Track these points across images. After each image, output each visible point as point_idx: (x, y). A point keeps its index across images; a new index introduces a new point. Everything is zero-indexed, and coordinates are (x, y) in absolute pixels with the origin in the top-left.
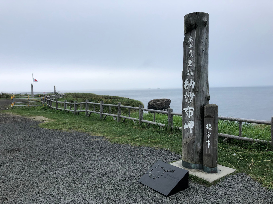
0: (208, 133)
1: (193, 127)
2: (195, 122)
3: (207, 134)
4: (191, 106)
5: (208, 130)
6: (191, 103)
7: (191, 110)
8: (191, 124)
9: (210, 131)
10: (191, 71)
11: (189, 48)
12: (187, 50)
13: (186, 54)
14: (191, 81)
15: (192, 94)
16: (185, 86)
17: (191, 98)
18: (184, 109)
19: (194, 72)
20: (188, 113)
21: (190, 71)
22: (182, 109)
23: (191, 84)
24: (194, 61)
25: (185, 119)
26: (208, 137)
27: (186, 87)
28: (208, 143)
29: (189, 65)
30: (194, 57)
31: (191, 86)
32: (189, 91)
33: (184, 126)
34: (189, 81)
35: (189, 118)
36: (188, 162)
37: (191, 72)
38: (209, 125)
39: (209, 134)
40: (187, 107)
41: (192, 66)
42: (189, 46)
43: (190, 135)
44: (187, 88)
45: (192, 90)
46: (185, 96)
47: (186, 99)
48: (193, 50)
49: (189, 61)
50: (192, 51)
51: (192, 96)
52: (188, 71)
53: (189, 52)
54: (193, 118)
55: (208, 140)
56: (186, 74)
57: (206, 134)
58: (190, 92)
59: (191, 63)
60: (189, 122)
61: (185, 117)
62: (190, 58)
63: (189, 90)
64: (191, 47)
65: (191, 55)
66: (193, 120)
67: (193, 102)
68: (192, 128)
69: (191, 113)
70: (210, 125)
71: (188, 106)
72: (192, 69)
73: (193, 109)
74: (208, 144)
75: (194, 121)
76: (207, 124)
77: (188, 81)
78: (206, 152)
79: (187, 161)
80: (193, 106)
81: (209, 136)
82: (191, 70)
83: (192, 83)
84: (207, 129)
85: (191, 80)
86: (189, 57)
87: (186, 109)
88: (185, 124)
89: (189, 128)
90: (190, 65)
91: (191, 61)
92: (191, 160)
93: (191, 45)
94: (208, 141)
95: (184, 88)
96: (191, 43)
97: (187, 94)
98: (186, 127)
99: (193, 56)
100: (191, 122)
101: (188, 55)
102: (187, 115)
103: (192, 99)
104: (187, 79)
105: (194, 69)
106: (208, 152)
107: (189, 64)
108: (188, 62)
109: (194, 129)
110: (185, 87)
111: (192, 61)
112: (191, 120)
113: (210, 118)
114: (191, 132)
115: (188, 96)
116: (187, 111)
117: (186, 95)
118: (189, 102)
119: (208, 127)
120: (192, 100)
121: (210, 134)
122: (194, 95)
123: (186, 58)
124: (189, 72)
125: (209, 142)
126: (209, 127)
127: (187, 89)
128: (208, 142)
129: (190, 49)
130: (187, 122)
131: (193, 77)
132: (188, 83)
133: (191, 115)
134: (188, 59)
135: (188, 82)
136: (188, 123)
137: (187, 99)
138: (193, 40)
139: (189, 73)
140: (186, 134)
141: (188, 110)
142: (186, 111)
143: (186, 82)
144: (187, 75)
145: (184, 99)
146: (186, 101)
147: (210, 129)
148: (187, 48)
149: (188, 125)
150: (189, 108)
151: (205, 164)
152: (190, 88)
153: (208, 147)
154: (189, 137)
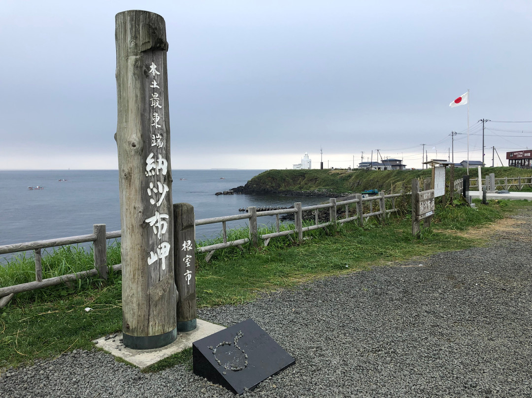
0: (187, 256)
1: (167, 254)
2: (171, 244)
3: (185, 260)
4: (163, 212)
5: (186, 253)
6: (162, 206)
7: (164, 219)
8: (163, 251)
9: (190, 253)
10: (159, 138)
11: (152, 86)
12: (147, 90)
13: (147, 99)
14: (160, 160)
15: (163, 186)
16: (149, 168)
17: (162, 194)
18: (147, 221)
19: (165, 141)
20: (157, 227)
21: (157, 137)
22: (144, 222)
23: (160, 166)
24: (164, 119)
25: (150, 243)
26: (188, 264)
27: (151, 171)
28: (189, 275)
29: (154, 124)
30: (163, 108)
31: (160, 170)
32: (157, 181)
33: (149, 258)
34: (156, 157)
35: (159, 238)
37: (159, 140)
38: (187, 243)
39: (188, 259)
40: (155, 215)
41: (160, 126)
42: (152, 83)
43: (162, 274)
44: (153, 173)
45: (162, 179)
46: (149, 192)
47: (151, 197)
48: (160, 94)
49: (153, 116)
50: (157, 95)
51: (163, 191)
52: (154, 136)
53: (152, 95)
54: (167, 236)
55: (188, 271)
56: (150, 143)
58: (159, 183)
59: (157, 121)
60: (159, 247)
61: (150, 239)
62: (155, 110)
63: (157, 178)
64: (155, 86)
65: (157, 105)
66: (167, 240)
67: (165, 203)
68: (166, 258)
69: (163, 225)
70: (189, 242)
71: (156, 213)
72: (161, 135)
73: (167, 217)
74: (187, 278)
75: (168, 242)
76: (185, 242)
77: (153, 157)
80: (166, 211)
81: (189, 261)
82: (159, 135)
83: (163, 163)
84: (185, 250)
85: (160, 156)
86: (154, 106)
87: (151, 221)
88: (152, 253)
89: (160, 260)
90: (157, 125)
91: (157, 117)
93: (155, 83)
95: (146, 173)
96: (156, 78)
97: (154, 187)
98: (152, 259)
99: (160, 107)
100: (163, 245)
101: (150, 102)
102: (155, 232)
103: (163, 197)
104: (152, 155)
105: (165, 135)
106: (188, 292)
107: (153, 122)
108: (151, 115)
109: (168, 258)
110: (147, 172)
111: (159, 118)
112: (163, 242)
113: (189, 229)
114: (164, 267)
115: (155, 190)
116: (154, 224)
117: (152, 190)
118: (159, 204)
119: (186, 245)
120: (165, 200)
121: (191, 257)
122: (166, 189)
123: (147, 106)
124: (156, 139)
125: (189, 273)
127: (154, 176)
128: (187, 275)
129: (154, 90)
130: (155, 248)
131: (164, 152)
132: (154, 162)
133: (164, 231)
134: (151, 110)
135: (153, 160)
136: (158, 249)
137: (154, 196)
138: (158, 73)
139: (156, 142)
140: (153, 276)
141: (157, 222)
142: (151, 224)
143: (149, 160)
144: (152, 145)
145: (145, 198)
146: (152, 202)
147: (190, 248)
148: (147, 84)
149: (157, 254)
150: (158, 216)
151: (187, 318)
152: (158, 174)
153: (189, 284)
154: (161, 279)
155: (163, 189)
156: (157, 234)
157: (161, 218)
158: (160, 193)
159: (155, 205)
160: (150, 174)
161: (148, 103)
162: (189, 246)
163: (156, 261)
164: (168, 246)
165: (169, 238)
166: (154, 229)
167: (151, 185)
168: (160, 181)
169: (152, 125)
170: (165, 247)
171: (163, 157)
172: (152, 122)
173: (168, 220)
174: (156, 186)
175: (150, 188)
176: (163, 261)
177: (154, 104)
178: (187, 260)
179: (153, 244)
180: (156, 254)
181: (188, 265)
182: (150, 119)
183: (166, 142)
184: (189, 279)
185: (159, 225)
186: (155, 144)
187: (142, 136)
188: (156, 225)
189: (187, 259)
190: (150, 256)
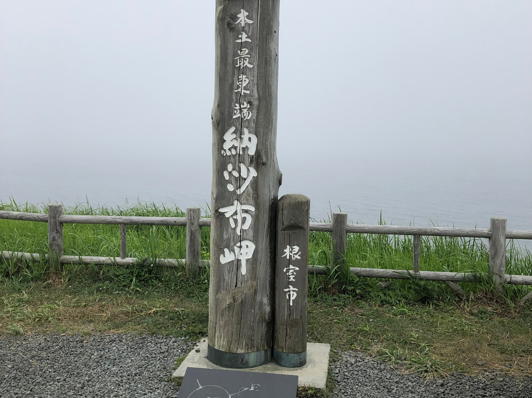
0: (291, 267)
1: (250, 256)
2: (256, 244)
3: (288, 271)
4: (245, 201)
5: (290, 262)
6: (245, 194)
7: (246, 211)
8: (243, 250)
9: (296, 263)
10: (245, 108)
11: (239, 41)
12: (230, 47)
13: (230, 60)
14: (246, 134)
15: (248, 170)
16: (226, 146)
17: (245, 179)
18: (222, 210)
19: (255, 111)
20: (236, 221)
21: (242, 106)
22: (217, 211)
23: (245, 143)
24: (255, 81)
25: (225, 237)
26: (292, 277)
27: (230, 149)
28: (292, 293)
29: (239, 90)
30: (256, 69)
31: (245, 149)
32: (240, 162)
33: (222, 256)
34: (239, 134)
35: (239, 234)
36: (239, 351)
37: (245, 111)
38: (292, 249)
39: (292, 271)
40: (233, 204)
41: (248, 92)
42: (240, 36)
43: (240, 279)
44: (234, 152)
45: (247, 160)
46: (226, 175)
47: (229, 182)
48: (251, 50)
49: (239, 79)
50: (247, 51)
51: (248, 176)
52: (237, 105)
53: (239, 52)
54: (251, 234)
55: (290, 286)
56: (231, 114)
57: (285, 270)
58: (242, 166)
59: (244, 85)
60: (238, 244)
61: (225, 233)
62: (243, 71)
63: (240, 159)
64: (244, 39)
65: (246, 63)
66: (251, 238)
67: (251, 191)
68: (247, 260)
69: (244, 220)
70: (296, 248)
71: (236, 202)
72: (250, 103)
73: (252, 209)
74: (289, 295)
75: (253, 241)
76: (288, 247)
77: (235, 132)
78: (283, 315)
79: (237, 349)
80: (251, 201)
81: (293, 274)
82: (245, 103)
83: (250, 139)
84: (288, 258)
85: (246, 131)
86: (240, 66)
87: (228, 211)
88: (226, 250)
89: (239, 261)
90: (243, 91)
91: (245, 81)
92: (247, 345)
93: (244, 36)
94: (289, 288)
95: (223, 152)
96: (247, 28)
97: (234, 169)
98: (227, 258)
99: (251, 66)
100: (244, 243)
101: (235, 62)
102: (233, 225)
103: (247, 182)
104: (233, 129)
105: (256, 103)
106: (289, 316)
107: (238, 87)
108: (235, 79)
109: (253, 262)
110: (225, 150)
111: (247, 81)
112: (244, 240)
113: (297, 231)
114: (244, 270)
115: (236, 174)
116: (232, 216)
117: (230, 173)
118: (238, 192)
119: (291, 252)
120: (249, 187)
121: (297, 269)
122: (253, 173)
123: (229, 68)
124: (241, 109)
125: (293, 291)
126: (293, 253)
127: (234, 156)
128: (289, 291)
129: (242, 45)
130: (232, 244)
131: (253, 125)
132: (235, 138)
133: (246, 226)
134: (236, 72)
135: (234, 136)
136: (235, 248)
137: (233, 182)
138: (250, 22)
139: (240, 113)
140: (226, 278)
141: (236, 213)
142: (227, 215)
143: (229, 136)
144: (234, 117)
145: (220, 183)
146: (230, 188)
147: (297, 257)
148: (231, 39)
149: (234, 253)
150: (237, 206)
151: (282, 348)
152: (241, 153)
153: (291, 304)
154: (239, 285)
155: (249, 173)
156: (235, 229)
157: (243, 210)
158: (243, 178)
159: (234, 192)
160: (229, 153)
161: (231, 62)
162: (296, 254)
163: (232, 261)
164: (252, 247)
165: (254, 236)
166: (231, 221)
167: (230, 167)
168: (244, 164)
169: (236, 91)
170: (247, 246)
171: (250, 132)
172: (235, 87)
173: (253, 214)
174: (237, 168)
175: (227, 170)
176: (244, 263)
177: (242, 64)
178: (292, 272)
179: (229, 239)
180: (232, 253)
181: (292, 278)
182: (233, 83)
183: (257, 112)
184: (292, 298)
185: (239, 217)
186: (239, 115)
187: (218, 106)
188: (235, 217)
189: (291, 271)
190: (223, 253)
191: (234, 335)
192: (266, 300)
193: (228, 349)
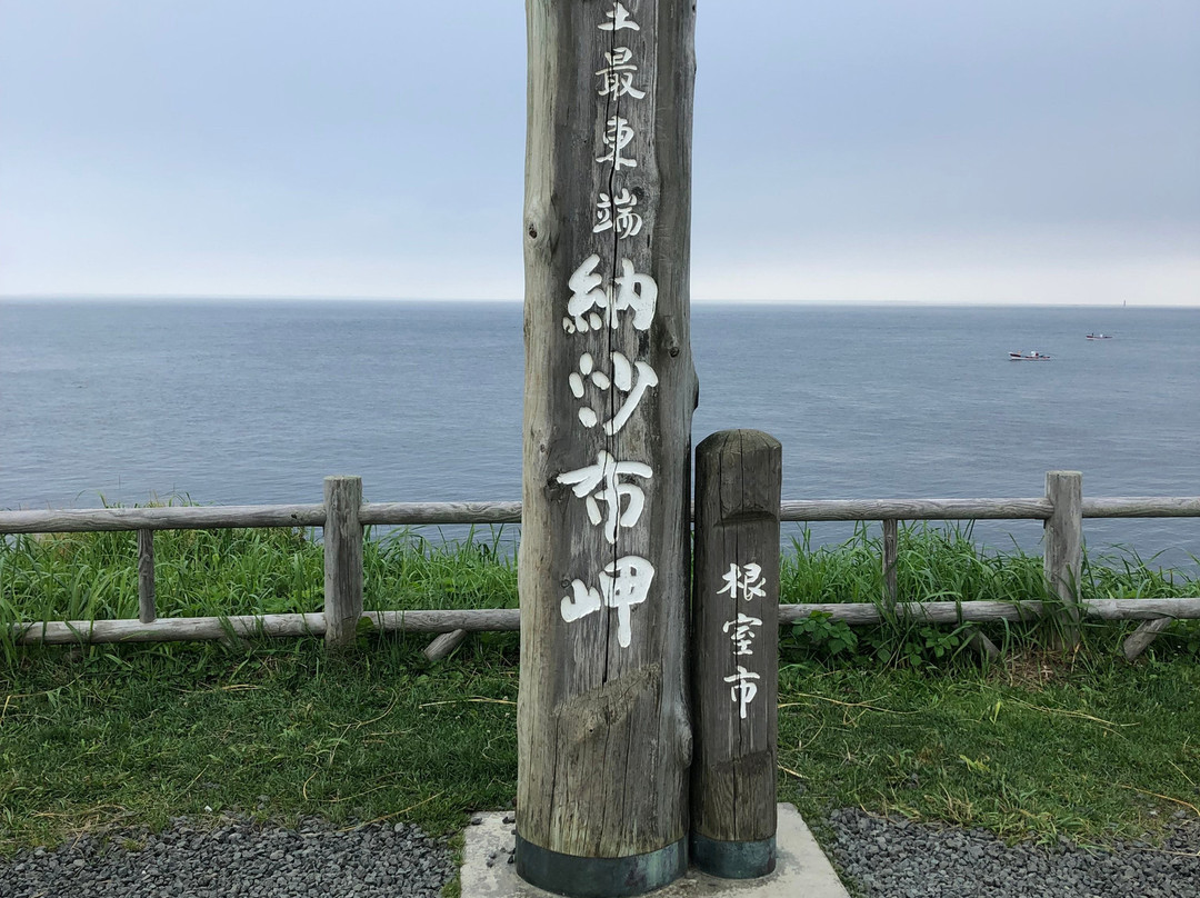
0: (742, 618)
1: (641, 597)
2: (657, 566)
3: (733, 630)
4: (627, 453)
5: (739, 605)
6: (627, 433)
7: (630, 480)
8: (624, 583)
9: (754, 607)
10: (624, 206)
11: (608, 27)
12: (585, 41)
13: (584, 72)
14: (629, 276)
15: (634, 368)
16: (577, 307)
17: (626, 394)
18: (564, 479)
19: (651, 214)
20: (603, 505)
21: (617, 201)
22: (551, 482)
23: (626, 299)
24: (651, 136)
25: (575, 550)
26: (744, 645)
27: (586, 316)
28: (744, 685)
29: (609, 158)
30: (652, 101)
31: (626, 314)
32: (611, 350)
33: (566, 602)
34: (609, 274)
35: (612, 541)
36: (625, 852)
37: (625, 213)
38: (744, 571)
39: (745, 628)
40: (594, 462)
41: (632, 163)
42: (610, 15)
43: (615, 661)
44: (596, 323)
45: (632, 344)
46: (578, 389)
47: (584, 402)
48: (639, 52)
49: (607, 128)
50: (629, 55)
51: (634, 385)
52: (604, 197)
53: (608, 56)
54: (643, 537)
55: (740, 669)
56: (588, 220)
57: (726, 629)
58: (618, 359)
59: (621, 145)
60: (610, 568)
61: (574, 539)
62: (619, 107)
63: (610, 341)
64: (621, 24)
65: (627, 87)
66: (646, 552)
67: (641, 424)
68: (635, 609)
69: (625, 502)
70: (754, 570)
71: (602, 456)
72: (637, 192)
73: (646, 472)
74: (739, 692)
75: (648, 558)
76: (733, 566)
77: (598, 271)
78: (724, 744)
79: (618, 845)
80: (642, 449)
81: (747, 637)
82: (625, 193)
83: (638, 288)
84: (734, 595)
85: (627, 266)
86: (611, 94)
87: (582, 481)
88: (578, 586)
89: (611, 612)
90: (619, 161)
91: (624, 133)
92: (641, 832)
93: (621, 13)
94: (737, 673)
95: (566, 322)
97: (596, 369)
98: (580, 605)
99: (639, 95)
100: (625, 565)
101: (597, 84)
102: (595, 518)
103: (632, 403)
104: (593, 262)
105: (653, 193)
106: (739, 745)
107: (607, 150)
108: (599, 128)
109: (648, 613)
110: (572, 320)
111: (630, 134)
112: (626, 554)
113: (756, 526)
114: (625, 637)
115: (601, 381)
116: (592, 494)
117: (586, 380)
118: (610, 429)
119: (741, 580)
120: (638, 415)
121: (758, 622)
122: (648, 377)
123: (583, 99)
124: (613, 209)
125: (748, 680)
126: (747, 581)
127: (597, 334)
128: (738, 682)
129: (616, 39)
130: (593, 567)
131: (646, 251)
132: (600, 287)
133: (631, 518)
134: (600, 109)
135: (597, 280)
136: (603, 576)
137: (595, 401)
139: (613, 219)
140: (579, 658)
141: (602, 486)
142: (580, 492)
143: (583, 281)
144: (597, 229)
145: (562, 406)
146: (588, 418)
147: (758, 591)
148: (587, 22)
149: (600, 591)
150: (607, 467)
151: (725, 832)
152: (615, 325)
153: (744, 715)
154: (612, 676)
155: (636, 379)
156: (601, 527)
157: (621, 475)
158: (620, 392)
159: (598, 429)
160: (582, 326)
161: (587, 84)
162: (753, 585)
163: (595, 614)
164: (647, 572)
165: (650, 544)
166: (592, 507)
167: (586, 364)
168: (624, 353)
169: (601, 160)
170: (633, 572)
171: (638, 270)
172: (598, 149)
173: (648, 485)
174: (605, 367)
175: (579, 372)
176: (625, 618)
177: (615, 88)
178: (743, 632)
179: (585, 555)
180: (593, 591)
181: (744, 649)
182: (591, 142)
183: (657, 217)
184: (746, 699)
185: (611, 496)
186: (609, 225)
187: (554, 199)
188: (600, 496)
189: (741, 630)
190: (571, 593)
191: (610, 809)
192: (680, 711)
193: (593, 849)
